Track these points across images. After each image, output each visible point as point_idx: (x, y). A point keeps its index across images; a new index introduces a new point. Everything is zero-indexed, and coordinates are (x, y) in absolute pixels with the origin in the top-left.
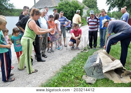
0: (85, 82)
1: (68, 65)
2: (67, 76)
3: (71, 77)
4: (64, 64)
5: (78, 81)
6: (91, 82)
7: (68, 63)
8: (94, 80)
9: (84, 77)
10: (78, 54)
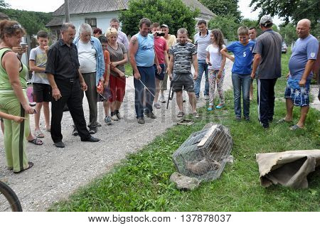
0: (175, 187)
1: (142, 152)
2: (136, 173)
3: (145, 176)
4: (133, 151)
5: (159, 184)
6: (187, 187)
7: (141, 149)
8: (196, 183)
9: (174, 176)
10: (169, 129)
